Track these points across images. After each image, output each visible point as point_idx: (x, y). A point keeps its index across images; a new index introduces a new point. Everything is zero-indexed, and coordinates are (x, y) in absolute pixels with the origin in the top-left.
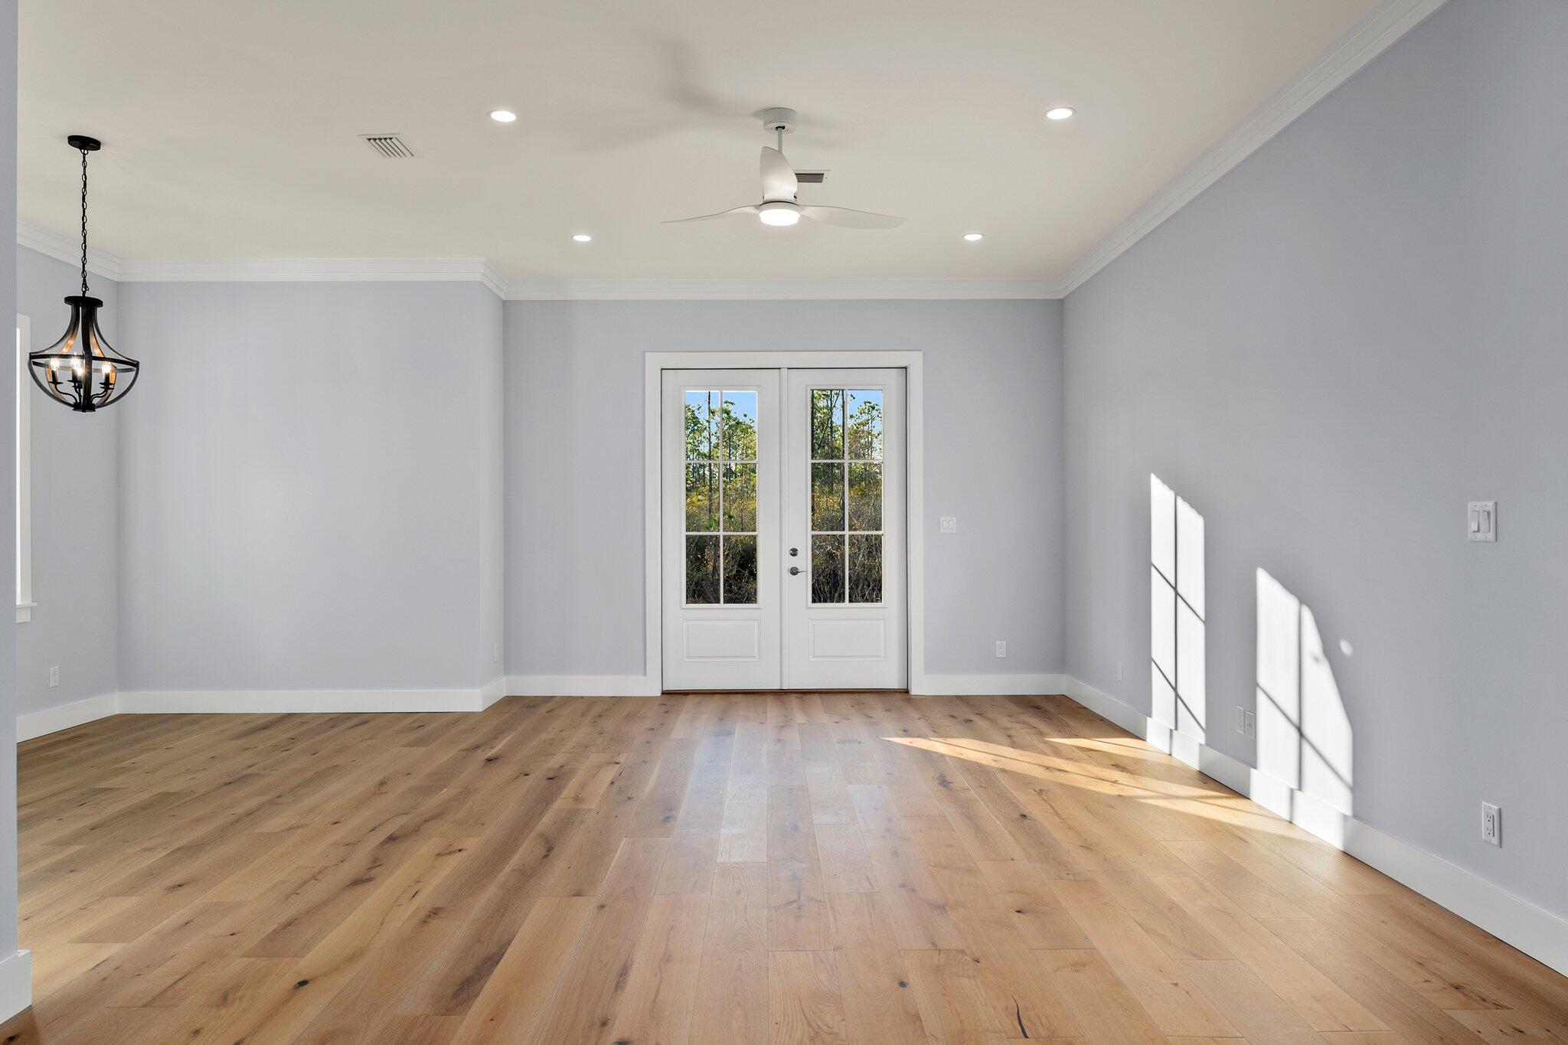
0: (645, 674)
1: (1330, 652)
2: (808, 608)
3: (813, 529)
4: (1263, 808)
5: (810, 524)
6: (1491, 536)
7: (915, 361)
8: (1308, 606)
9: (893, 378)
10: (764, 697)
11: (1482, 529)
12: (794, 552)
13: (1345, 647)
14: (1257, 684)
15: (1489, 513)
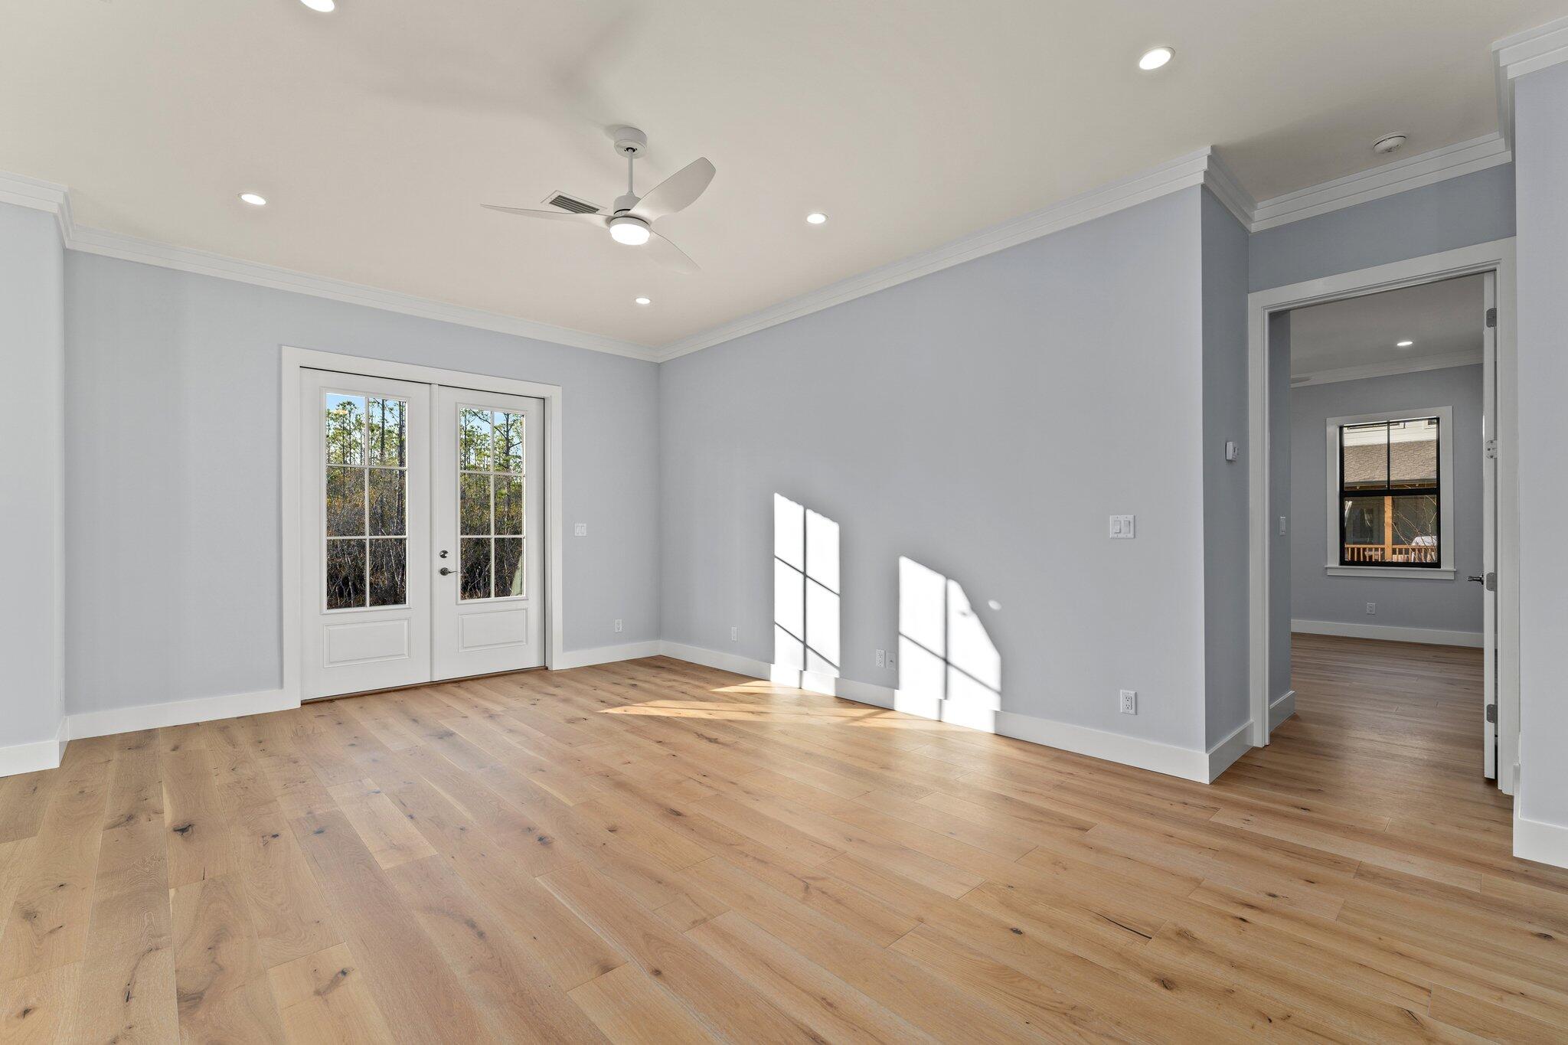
0: (281, 686)
1: (977, 607)
2: (457, 604)
3: (462, 534)
4: (913, 715)
5: (459, 530)
6: (1131, 535)
7: (555, 394)
8: (953, 579)
9: (534, 406)
10: (417, 692)
11: (1123, 531)
12: (444, 555)
13: (994, 605)
14: (900, 634)
15: (1130, 522)
